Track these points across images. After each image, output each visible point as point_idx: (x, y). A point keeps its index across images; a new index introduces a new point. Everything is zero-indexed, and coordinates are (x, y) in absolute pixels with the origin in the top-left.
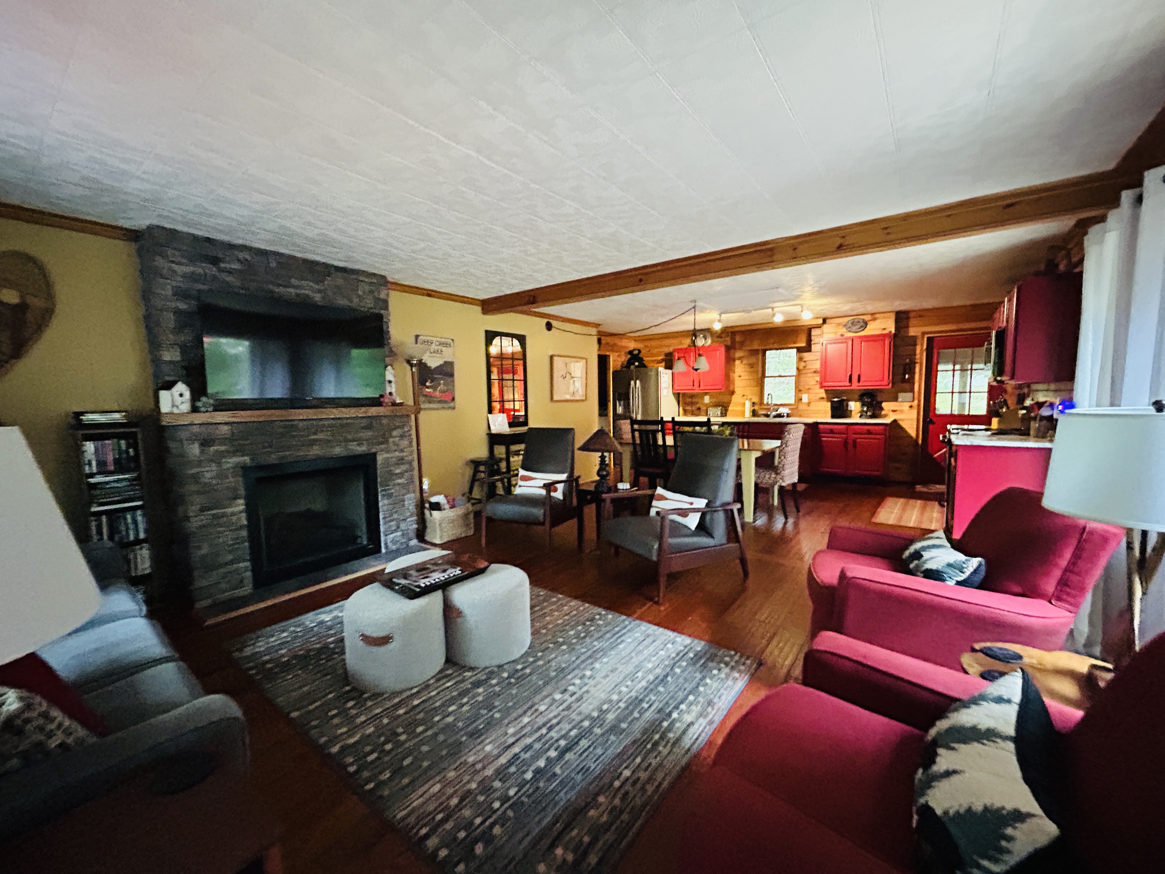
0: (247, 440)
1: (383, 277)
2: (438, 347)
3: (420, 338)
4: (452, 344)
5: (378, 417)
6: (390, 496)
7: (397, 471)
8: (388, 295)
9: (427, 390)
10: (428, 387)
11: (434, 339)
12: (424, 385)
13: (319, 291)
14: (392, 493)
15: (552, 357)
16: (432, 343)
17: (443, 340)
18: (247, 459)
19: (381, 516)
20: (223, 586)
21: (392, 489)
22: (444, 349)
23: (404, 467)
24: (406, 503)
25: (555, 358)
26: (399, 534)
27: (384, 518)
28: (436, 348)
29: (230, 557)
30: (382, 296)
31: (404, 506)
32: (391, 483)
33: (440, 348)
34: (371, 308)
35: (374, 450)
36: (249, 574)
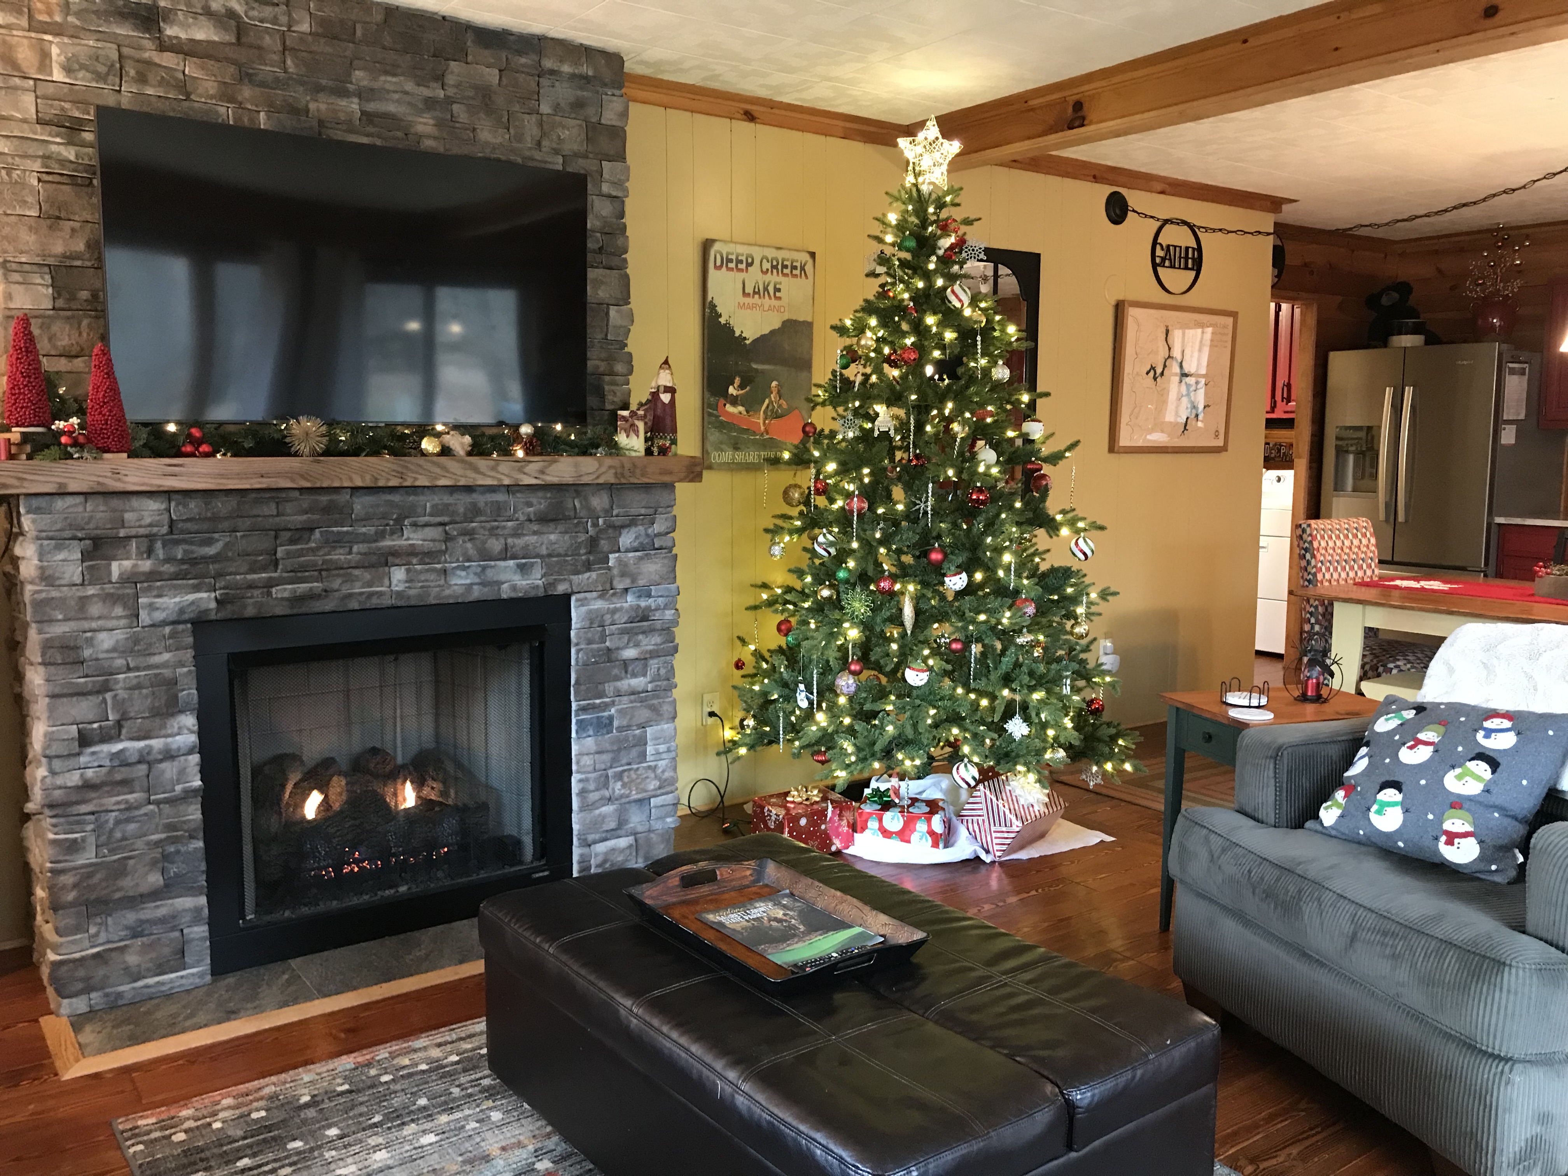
0: (209, 542)
1: (614, 60)
2: (768, 277)
3: (717, 247)
4: (809, 268)
5: (576, 489)
6: (604, 726)
7: (630, 653)
8: (624, 115)
9: (729, 408)
10: (734, 401)
11: (757, 253)
12: (725, 394)
13: (430, 104)
14: (611, 718)
15: (1119, 309)
16: (749, 265)
17: (780, 255)
18: (206, 599)
19: (575, 787)
20: (132, 959)
21: (613, 703)
22: (785, 283)
23: (650, 642)
24: (650, 749)
25: (1133, 314)
26: (623, 842)
27: (583, 792)
28: (761, 279)
29: (155, 879)
30: (609, 117)
31: (643, 756)
32: (609, 688)
33: (773, 278)
34: (576, 155)
35: (561, 588)
36: (201, 931)
